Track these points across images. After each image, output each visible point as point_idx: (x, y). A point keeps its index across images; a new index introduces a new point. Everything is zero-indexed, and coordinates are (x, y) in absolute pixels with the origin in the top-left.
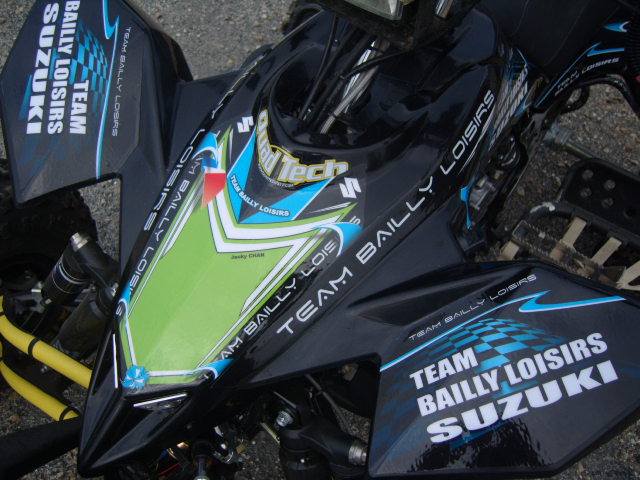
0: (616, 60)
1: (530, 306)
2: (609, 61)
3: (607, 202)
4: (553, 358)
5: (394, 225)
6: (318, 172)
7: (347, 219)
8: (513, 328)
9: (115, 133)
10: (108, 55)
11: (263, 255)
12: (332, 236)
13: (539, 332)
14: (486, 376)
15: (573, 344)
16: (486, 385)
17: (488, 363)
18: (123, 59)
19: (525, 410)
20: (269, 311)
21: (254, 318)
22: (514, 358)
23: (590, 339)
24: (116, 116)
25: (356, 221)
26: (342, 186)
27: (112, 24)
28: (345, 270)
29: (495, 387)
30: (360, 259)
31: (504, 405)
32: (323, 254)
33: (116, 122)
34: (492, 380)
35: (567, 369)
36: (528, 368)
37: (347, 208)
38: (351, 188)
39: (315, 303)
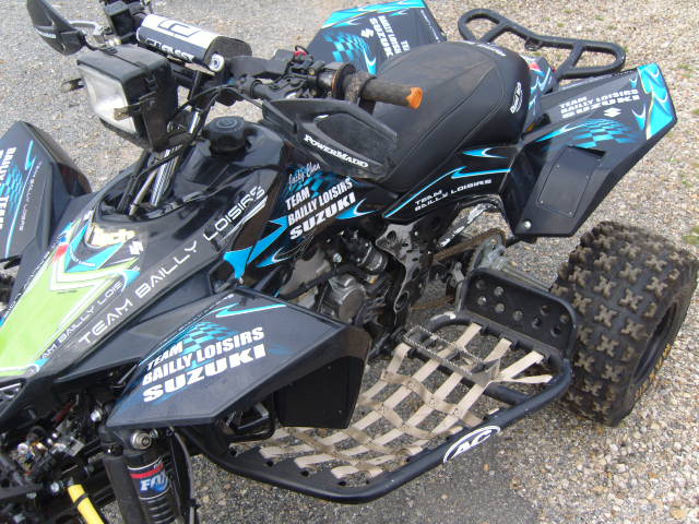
0: (488, 182)
1: (224, 313)
2: (481, 183)
3: (500, 308)
4: (228, 344)
5: (163, 272)
6: (115, 238)
7: (131, 267)
8: (209, 327)
9: (21, 229)
10: (24, 180)
11: (75, 291)
12: (120, 278)
13: (223, 328)
14: (185, 358)
15: (242, 335)
16: (183, 363)
17: (189, 350)
18: (32, 181)
19: (203, 378)
20: (75, 327)
21: (65, 332)
22: (204, 345)
23: (254, 332)
24: (23, 218)
25: (137, 269)
26: (131, 247)
27: (31, 161)
28: (127, 301)
29: (188, 364)
30: (138, 294)
31: (190, 376)
32: (113, 291)
33: (23, 223)
34: (187, 360)
35: (234, 351)
36: (211, 351)
37: (132, 261)
38: (137, 248)
39: (106, 322)
